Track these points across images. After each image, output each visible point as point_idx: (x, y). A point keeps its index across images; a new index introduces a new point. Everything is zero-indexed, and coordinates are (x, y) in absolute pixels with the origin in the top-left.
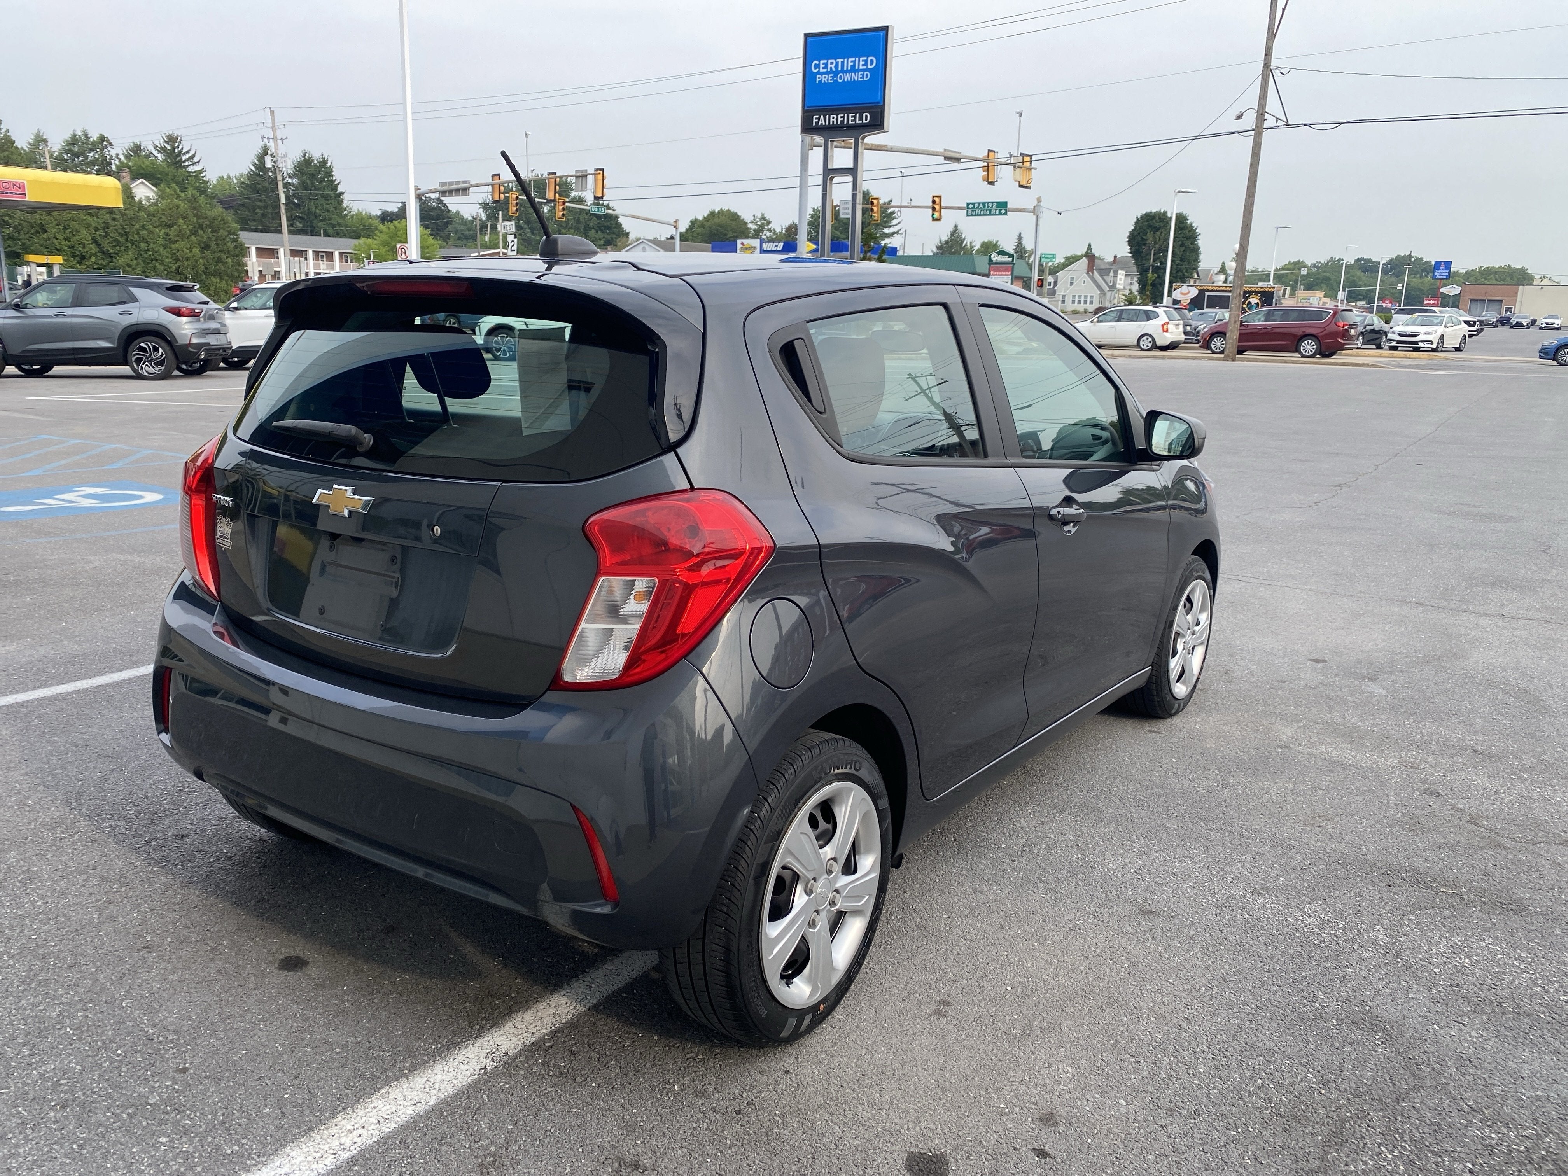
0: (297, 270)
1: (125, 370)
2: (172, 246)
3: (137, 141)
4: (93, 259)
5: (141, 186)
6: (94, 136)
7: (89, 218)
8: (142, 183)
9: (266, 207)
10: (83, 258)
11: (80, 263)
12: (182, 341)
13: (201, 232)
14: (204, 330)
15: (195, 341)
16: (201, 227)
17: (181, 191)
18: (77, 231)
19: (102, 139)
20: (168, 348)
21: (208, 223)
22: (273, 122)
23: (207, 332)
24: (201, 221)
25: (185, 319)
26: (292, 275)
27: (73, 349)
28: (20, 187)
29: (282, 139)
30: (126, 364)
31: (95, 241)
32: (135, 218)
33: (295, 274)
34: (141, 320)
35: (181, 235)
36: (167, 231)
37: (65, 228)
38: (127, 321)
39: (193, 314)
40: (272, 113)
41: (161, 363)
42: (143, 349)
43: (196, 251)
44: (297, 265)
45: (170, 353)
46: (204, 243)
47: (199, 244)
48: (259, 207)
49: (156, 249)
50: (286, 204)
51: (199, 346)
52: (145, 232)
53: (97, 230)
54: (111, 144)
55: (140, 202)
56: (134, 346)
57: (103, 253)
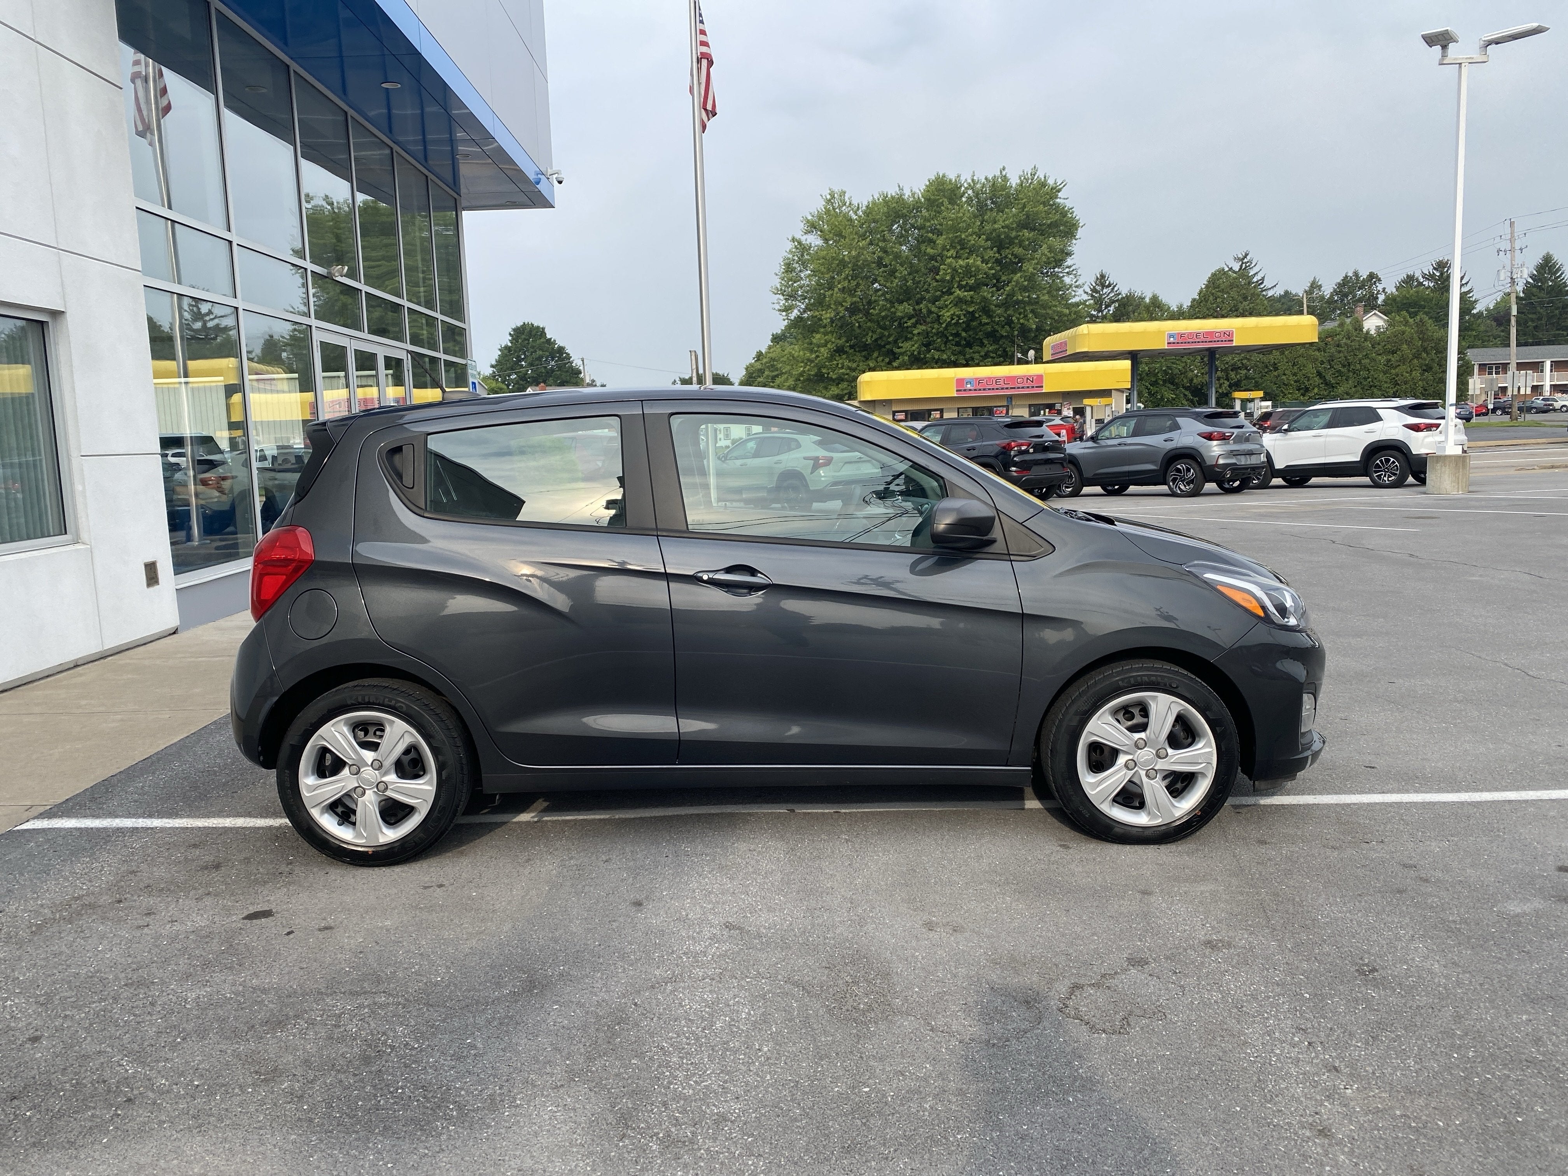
0: (1522, 384)
1: (1164, 488)
2: (1393, 371)
3: (1410, 273)
4: (1316, 390)
5: (1374, 317)
6: (1364, 275)
7: (1317, 353)
8: (1375, 314)
9: (1540, 319)
10: (1307, 390)
11: (1303, 395)
12: (1210, 462)
13: (1424, 355)
14: (1232, 451)
15: (1221, 461)
16: (1425, 350)
17: (1411, 318)
18: (1304, 366)
19: (1372, 276)
20: (1198, 469)
21: (1433, 345)
22: (1512, 233)
23: (1235, 453)
24: (1426, 344)
25: (1215, 443)
26: (1516, 390)
27: (1129, 472)
28: (1229, 335)
29: (1521, 249)
30: (1165, 484)
31: (1319, 374)
32: (1360, 348)
33: (1519, 388)
34: (1180, 445)
35: (1403, 360)
36: (1389, 357)
37: (1294, 365)
38: (1170, 446)
39: (1223, 438)
40: (1512, 224)
41: (1192, 482)
42: (1178, 470)
43: (1417, 374)
44: (1523, 379)
45: (1199, 474)
46: (1426, 365)
47: (1421, 367)
48: (1532, 320)
49: (1376, 376)
50: (1516, 317)
51: (1226, 466)
52: (1368, 361)
53: (1322, 363)
54: (1380, 280)
55: (1368, 332)
56: (1172, 468)
57: (1326, 384)
